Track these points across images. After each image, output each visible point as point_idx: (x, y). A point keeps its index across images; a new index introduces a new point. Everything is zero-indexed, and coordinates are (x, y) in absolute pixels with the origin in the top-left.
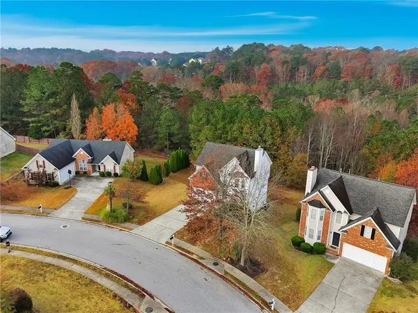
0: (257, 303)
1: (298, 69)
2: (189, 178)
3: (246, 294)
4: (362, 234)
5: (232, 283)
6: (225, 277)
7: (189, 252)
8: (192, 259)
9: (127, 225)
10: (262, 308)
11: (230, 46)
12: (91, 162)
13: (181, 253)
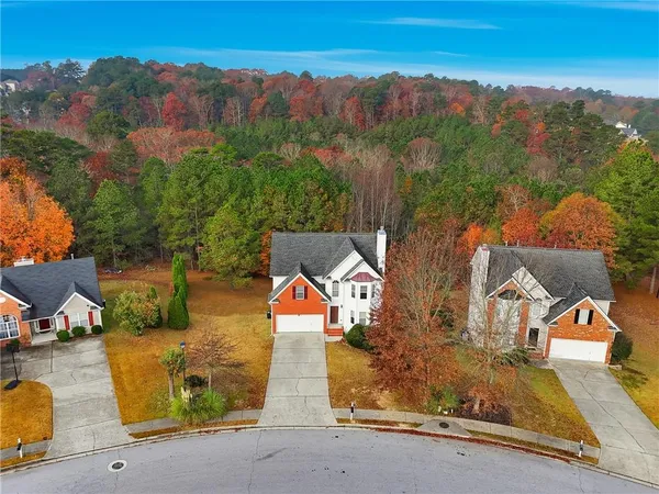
0: (554, 457)
1: (225, 102)
2: (270, 302)
3: (527, 451)
4: (576, 321)
5: (496, 444)
6: (477, 439)
7: (387, 423)
8: (405, 431)
9: (235, 416)
10: (568, 461)
11: (73, 61)
12: (32, 313)
13: (380, 430)
